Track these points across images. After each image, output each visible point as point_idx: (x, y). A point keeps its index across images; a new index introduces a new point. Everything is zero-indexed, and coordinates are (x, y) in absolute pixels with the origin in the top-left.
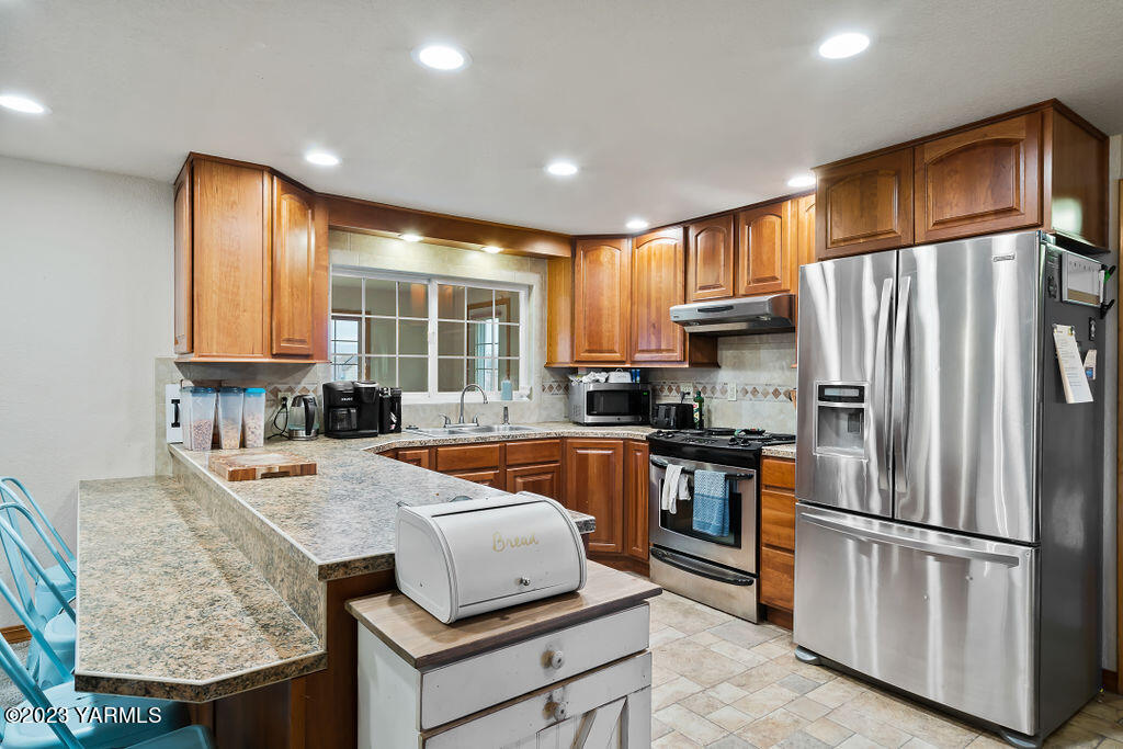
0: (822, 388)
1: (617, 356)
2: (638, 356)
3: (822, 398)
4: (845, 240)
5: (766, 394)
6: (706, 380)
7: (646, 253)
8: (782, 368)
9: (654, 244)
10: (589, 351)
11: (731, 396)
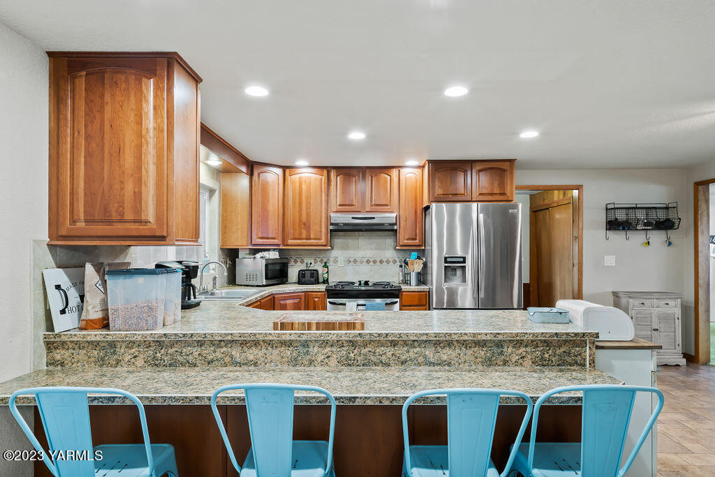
0: (446, 258)
1: (276, 241)
2: (290, 242)
3: (446, 262)
4: (443, 194)
5: (362, 262)
6: (324, 255)
7: (297, 180)
8: (372, 249)
9: (303, 175)
10: (262, 238)
11: (341, 263)
